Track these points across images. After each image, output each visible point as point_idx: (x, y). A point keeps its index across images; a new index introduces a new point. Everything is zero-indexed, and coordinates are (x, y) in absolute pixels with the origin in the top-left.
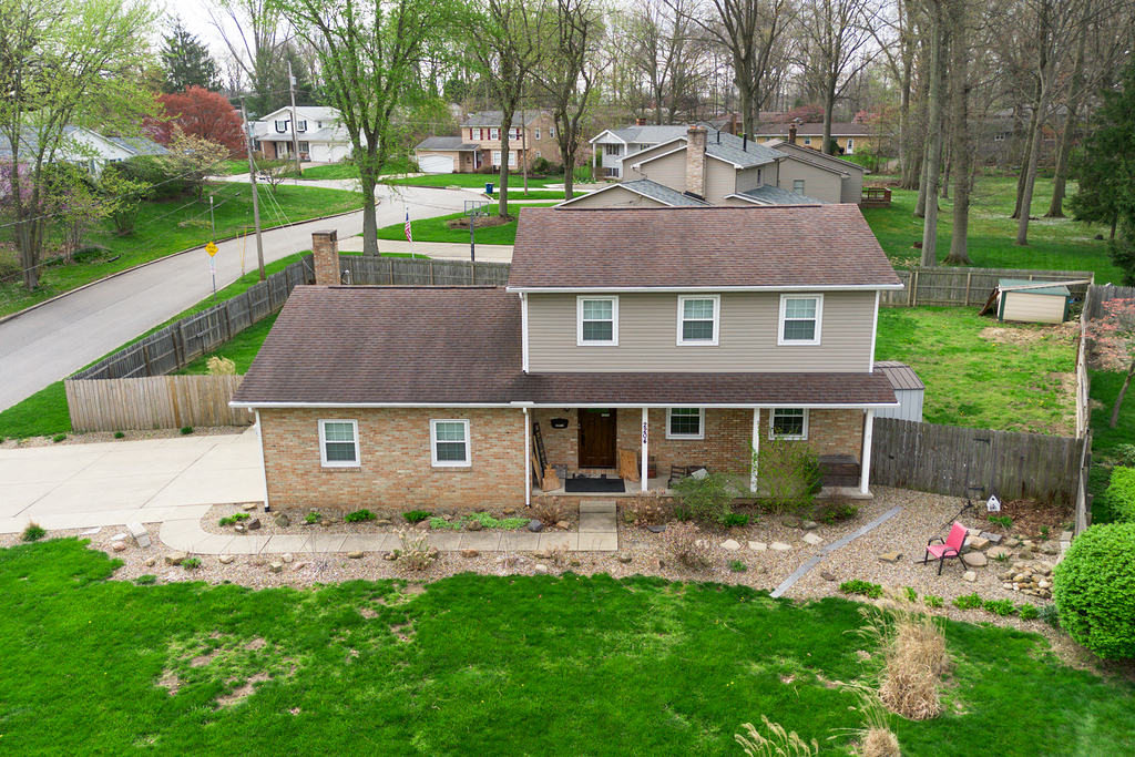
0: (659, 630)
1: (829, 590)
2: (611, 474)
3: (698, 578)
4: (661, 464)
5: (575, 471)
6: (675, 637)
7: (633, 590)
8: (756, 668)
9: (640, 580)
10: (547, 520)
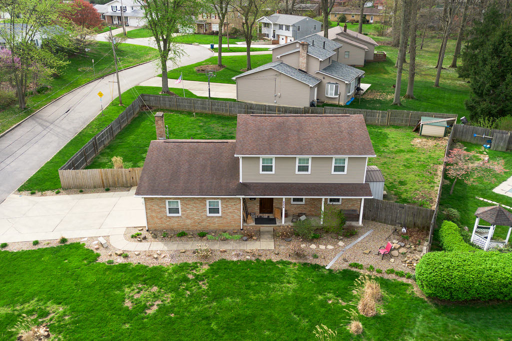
0: (289, 283)
1: (345, 266)
2: (271, 216)
3: (301, 261)
4: (289, 212)
5: (258, 214)
6: (294, 286)
7: (280, 266)
8: (320, 297)
9: (282, 262)
10: (249, 236)
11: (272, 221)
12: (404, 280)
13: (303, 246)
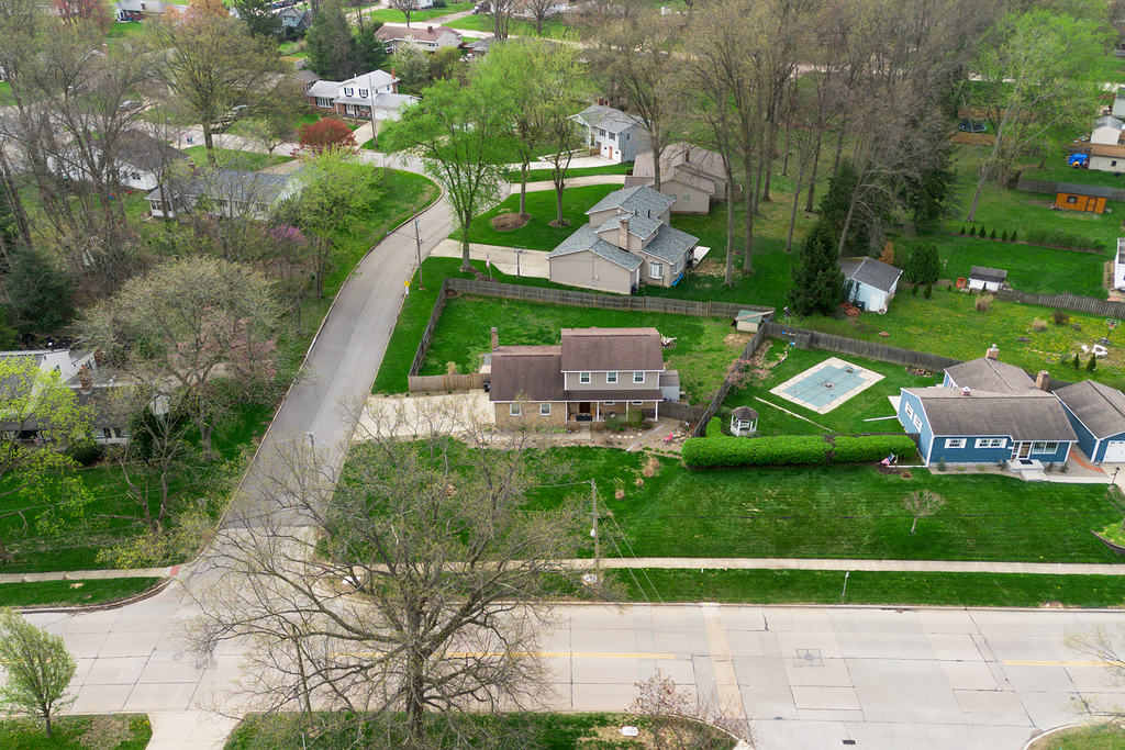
0: (600, 459)
1: (640, 449)
2: (588, 415)
3: (610, 446)
4: (602, 412)
5: (579, 414)
7: (595, 450)
8: (620, 467)
9: (596, 447)
10: (572, 430)
11: (590, 419)
12: (677, 457)
13: (612, 436)
